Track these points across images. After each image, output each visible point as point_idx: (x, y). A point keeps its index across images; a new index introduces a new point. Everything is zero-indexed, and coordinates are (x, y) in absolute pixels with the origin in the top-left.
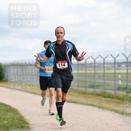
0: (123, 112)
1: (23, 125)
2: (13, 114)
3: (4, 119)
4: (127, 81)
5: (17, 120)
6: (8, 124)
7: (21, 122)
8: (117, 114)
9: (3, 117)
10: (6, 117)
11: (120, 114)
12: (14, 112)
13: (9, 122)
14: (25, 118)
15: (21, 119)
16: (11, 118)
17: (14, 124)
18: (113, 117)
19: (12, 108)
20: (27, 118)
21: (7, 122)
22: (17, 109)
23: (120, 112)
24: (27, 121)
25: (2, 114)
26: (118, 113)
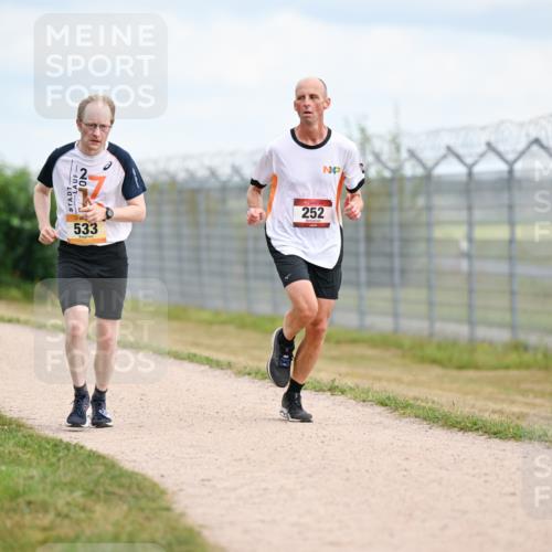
2: (130, 509)
12: (135, 497)
22: (157, 479)
25: (59, 514)
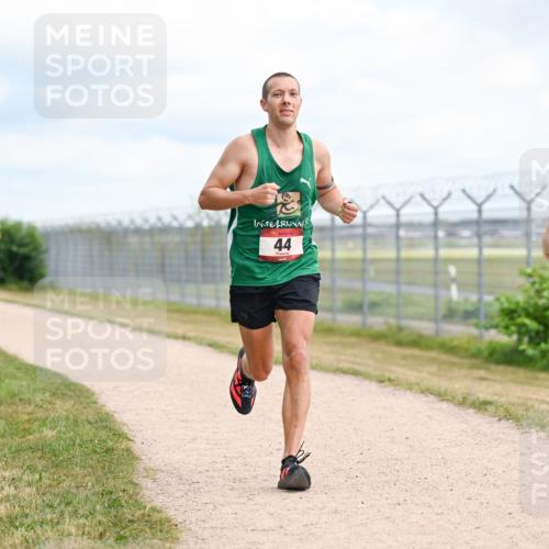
0: (464, 398)
1: (110, 444)
2: (75, 403)
3: (44, 425)
4: (479, 287)
5: (88, 427)
6: (58, 438)
7: (103, 434)
8: (444, 405)
9: (41, 414)
10: (52, 415)
11: (455, 404)
12: (78, 396)
13: (60, 432)
14: (119, 420)
15: (104, 424)
16: (67, 418)
17: (78, 441)
18: (429, 417)
19: (71, 384)
20: (125, 420)
21: (54, 433)
22: (90, 387)
23: (454, 398)
24: (125, 430)
25: (37, 406)
26: (448, 400)
